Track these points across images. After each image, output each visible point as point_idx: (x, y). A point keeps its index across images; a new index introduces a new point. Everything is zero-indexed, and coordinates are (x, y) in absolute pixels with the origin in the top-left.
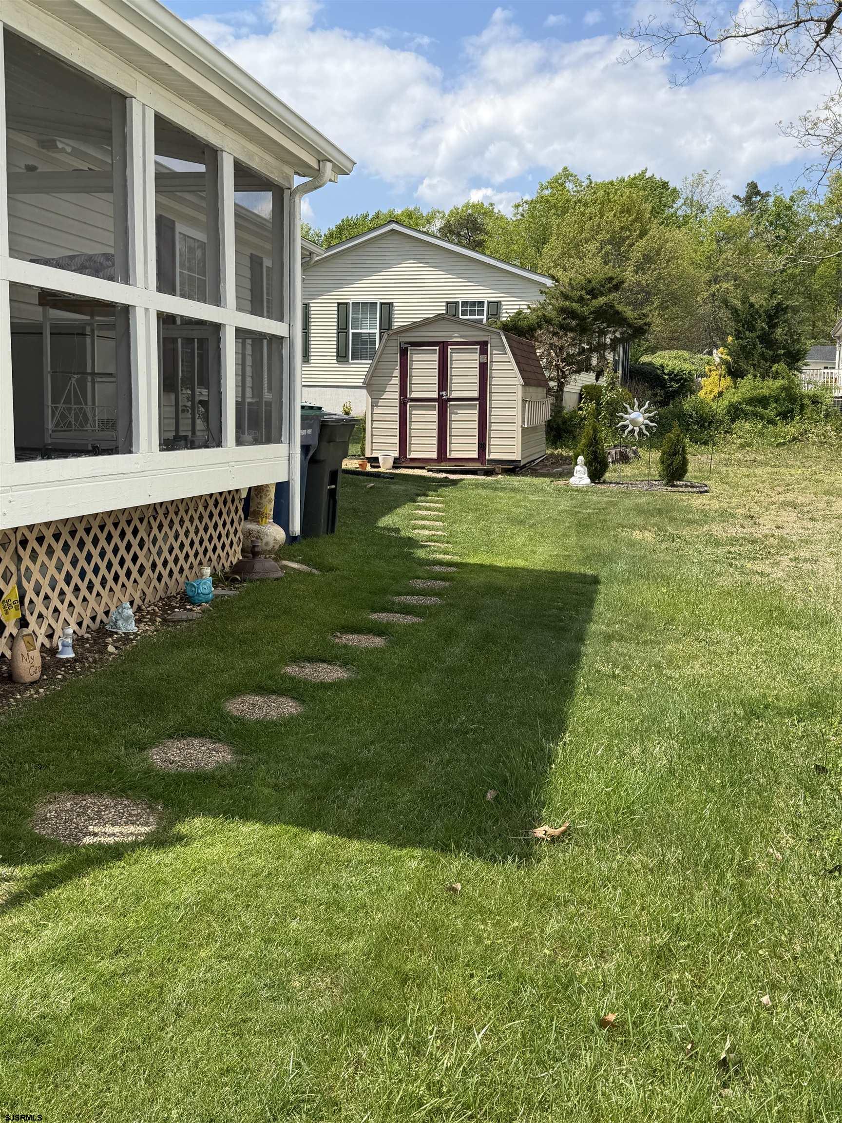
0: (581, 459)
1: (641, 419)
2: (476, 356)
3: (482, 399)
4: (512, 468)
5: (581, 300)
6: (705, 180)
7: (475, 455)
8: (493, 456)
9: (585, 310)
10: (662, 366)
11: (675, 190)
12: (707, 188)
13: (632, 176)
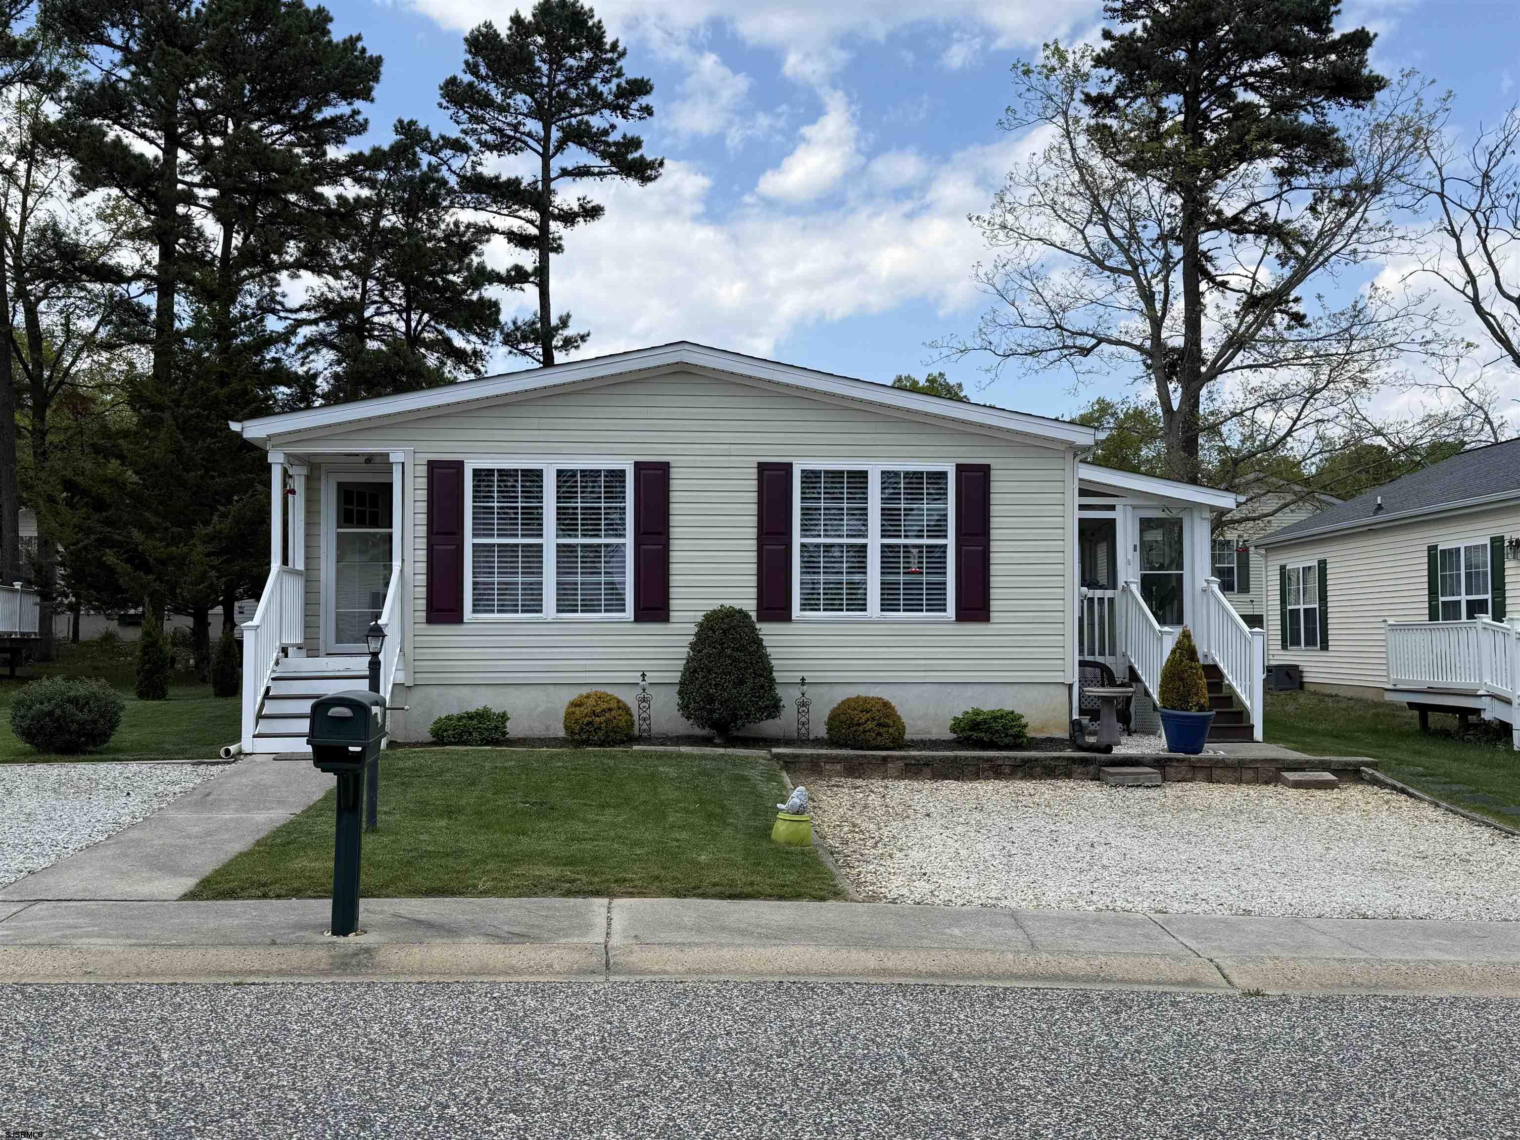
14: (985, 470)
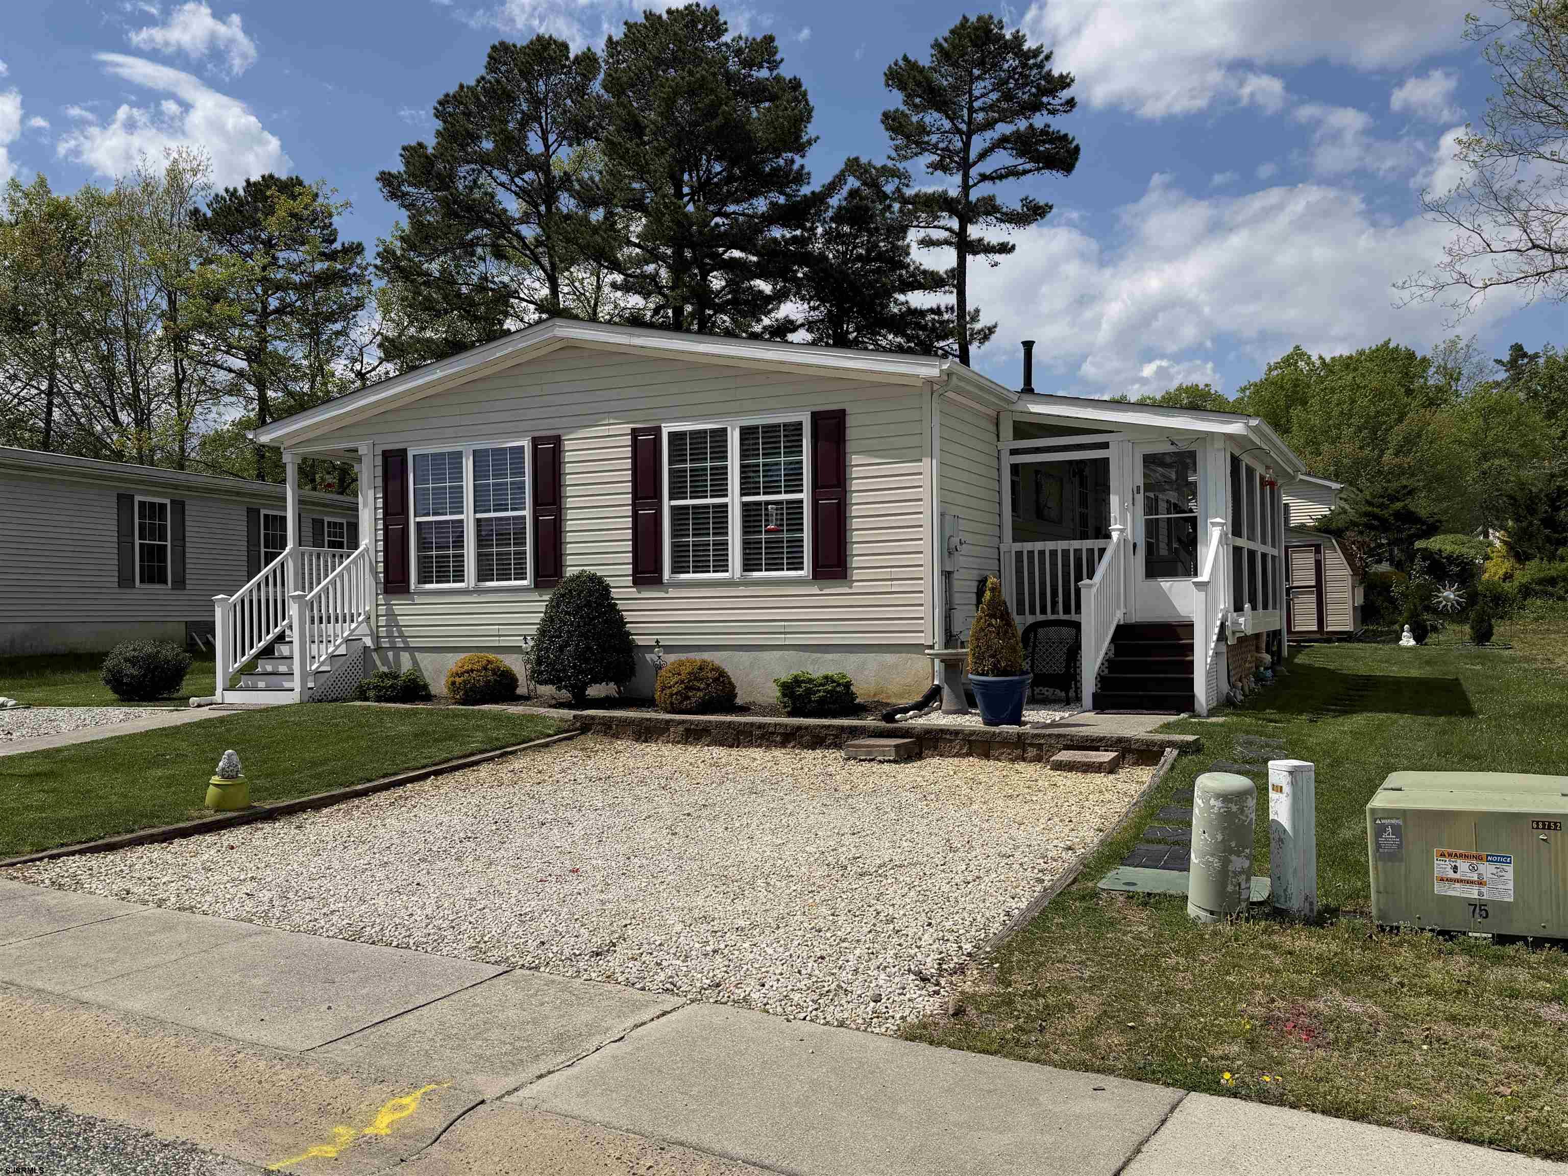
0: (1406, 627)
1: (1452, 596)
2: (1312, 555)
3: (1319, 588)
4: (1345, 637)
5: (1382, 506)
6: (1459, 346)
7: (1315, 628)
8: (1330, 629)
9: (1385, 513)
10: (1440, 550)
11: (1424, 359)
12: (1461, 354)
13: (1374, 348)
14: (840, 416)
